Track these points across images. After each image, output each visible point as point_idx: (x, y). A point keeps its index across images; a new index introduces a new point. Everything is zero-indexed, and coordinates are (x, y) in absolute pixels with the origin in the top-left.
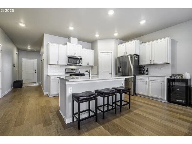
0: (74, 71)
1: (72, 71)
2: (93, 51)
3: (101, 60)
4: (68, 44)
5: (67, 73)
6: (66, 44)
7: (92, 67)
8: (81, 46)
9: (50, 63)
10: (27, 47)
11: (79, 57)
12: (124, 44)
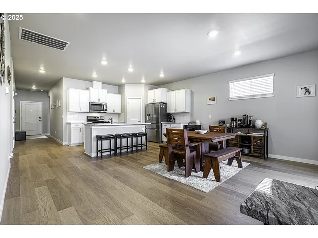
0: (98, 119)
1: (95, 119)
2: (120, 96)
3: (128, 107)
4: (91, 88)
5: (89, 121)
6: (88, 89)
7: (119, 114)
8: (106, 91)
9: (71, 111)
10: (32, 86)
11: (103, 104)
12: (153, 91)
